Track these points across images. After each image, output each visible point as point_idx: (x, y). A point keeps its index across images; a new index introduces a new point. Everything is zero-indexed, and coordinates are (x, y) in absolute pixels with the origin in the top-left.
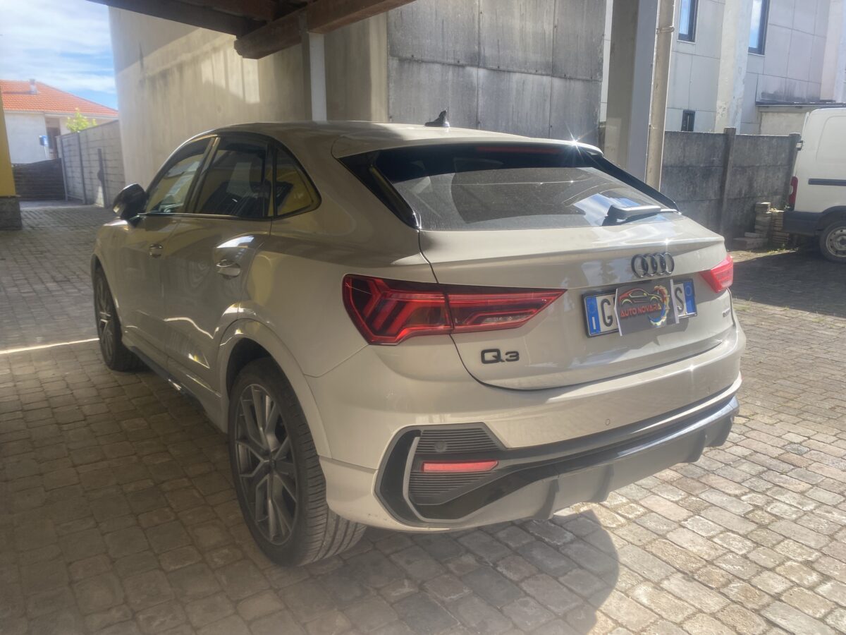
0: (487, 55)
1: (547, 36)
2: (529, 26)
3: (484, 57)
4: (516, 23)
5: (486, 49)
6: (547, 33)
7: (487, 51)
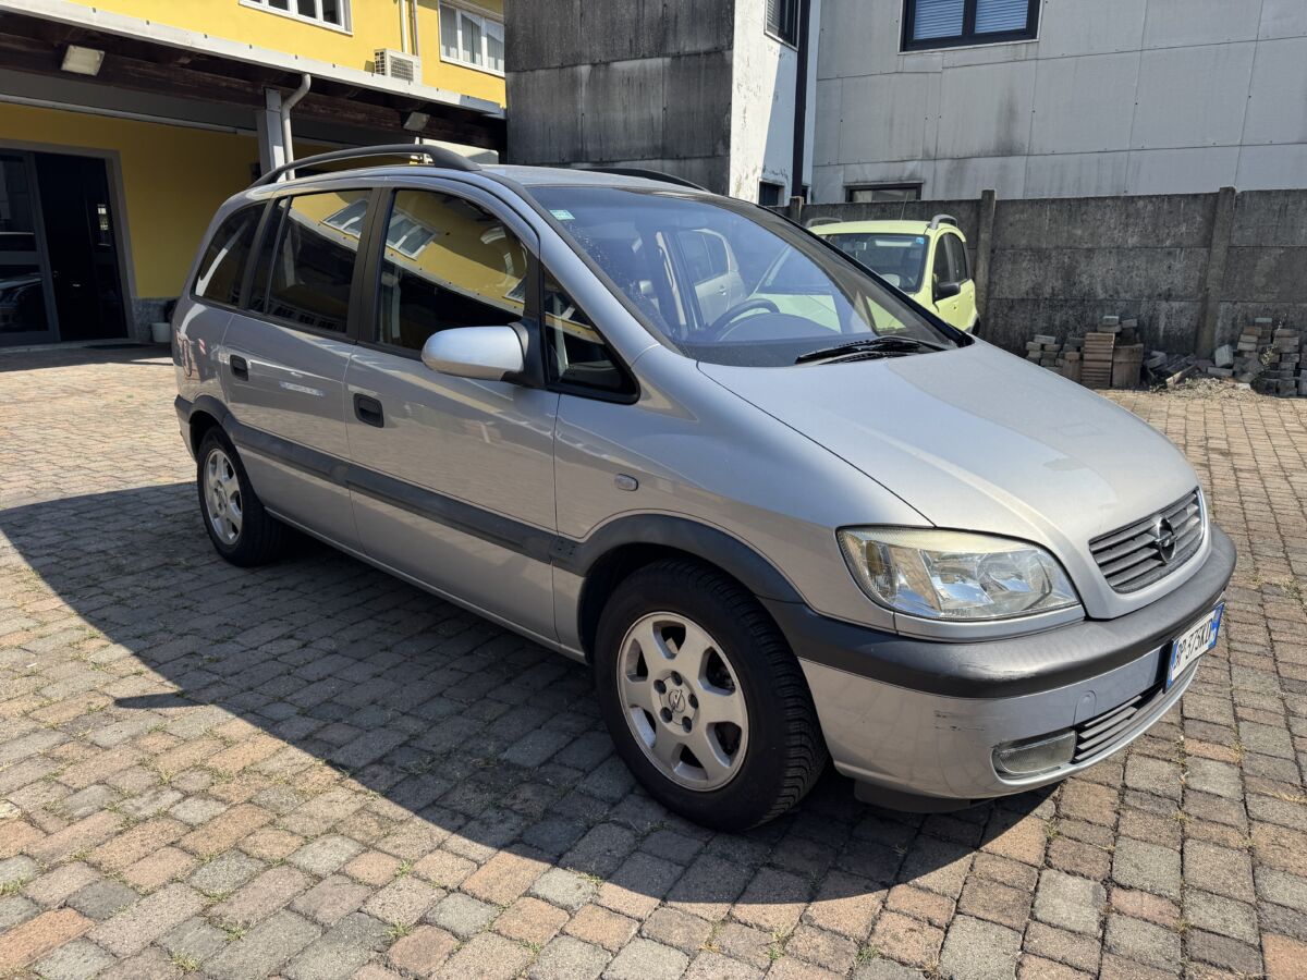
0: (589, 149)
1: (655, 121)
2: (634, 116)
3: (587, 152)
4: (619, 116)
5: (589, 145)
6: (655, 117)
7: (590, 147)
